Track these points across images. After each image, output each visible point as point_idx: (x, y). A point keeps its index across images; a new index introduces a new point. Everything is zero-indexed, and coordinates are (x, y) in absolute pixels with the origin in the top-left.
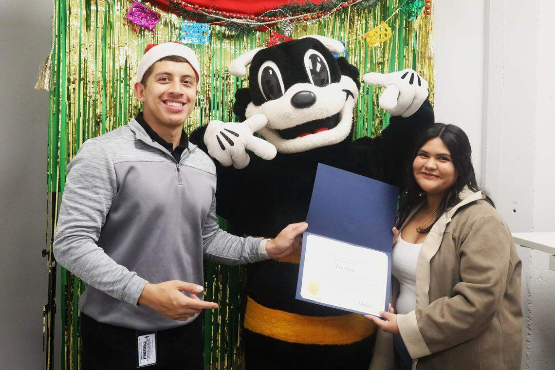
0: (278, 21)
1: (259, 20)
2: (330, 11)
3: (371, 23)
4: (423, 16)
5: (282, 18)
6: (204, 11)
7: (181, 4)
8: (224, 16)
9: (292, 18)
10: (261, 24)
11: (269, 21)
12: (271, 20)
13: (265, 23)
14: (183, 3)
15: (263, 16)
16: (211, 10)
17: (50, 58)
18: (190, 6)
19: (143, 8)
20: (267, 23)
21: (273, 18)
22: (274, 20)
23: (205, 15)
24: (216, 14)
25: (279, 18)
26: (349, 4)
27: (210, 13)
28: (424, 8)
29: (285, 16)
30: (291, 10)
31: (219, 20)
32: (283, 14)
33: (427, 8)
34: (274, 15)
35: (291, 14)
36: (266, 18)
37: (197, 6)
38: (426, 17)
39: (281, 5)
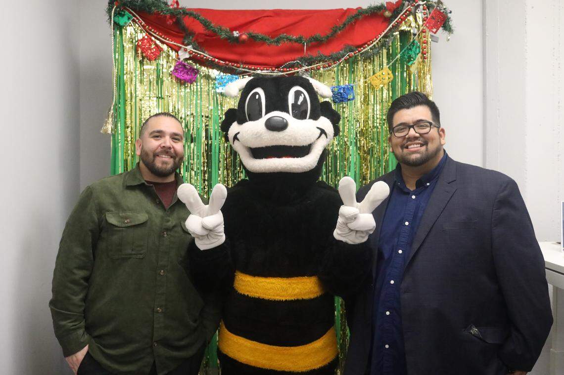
0: (296, 71)
1: (280, 71)
2: (339, 61)
3: (377, 68)
4: (420, 60)
5: (298, 68)
6: (233, 65)
7: (214, 61)
8: (250, 69)
9: (307, 68)
10: (282, 74)
11: (287, 71)
12: (289, 71)
13: (286, 73)
14: (217, 60)
15: (282, 68)
16: (238, 65)
17: (112, 108)
18: (221, 62)
19: (184, 66)
20: (287, 73)
21: (290, 69)
22: (292, 70)
23: (235, 69)
24: (243, 68)
25: (296, 68)
26: (355, 54)
27: (239, 67)
28: (420, 55)
29: (301, 66)
30: (306, 61)
31: (246, 72)
32: (300, 64)
33: (423, 53)
34: (292, 66)
35: (306, 64)
36: (285, 69)
37: (227, 62)
38: (423, 62)
39: (298, 56)
